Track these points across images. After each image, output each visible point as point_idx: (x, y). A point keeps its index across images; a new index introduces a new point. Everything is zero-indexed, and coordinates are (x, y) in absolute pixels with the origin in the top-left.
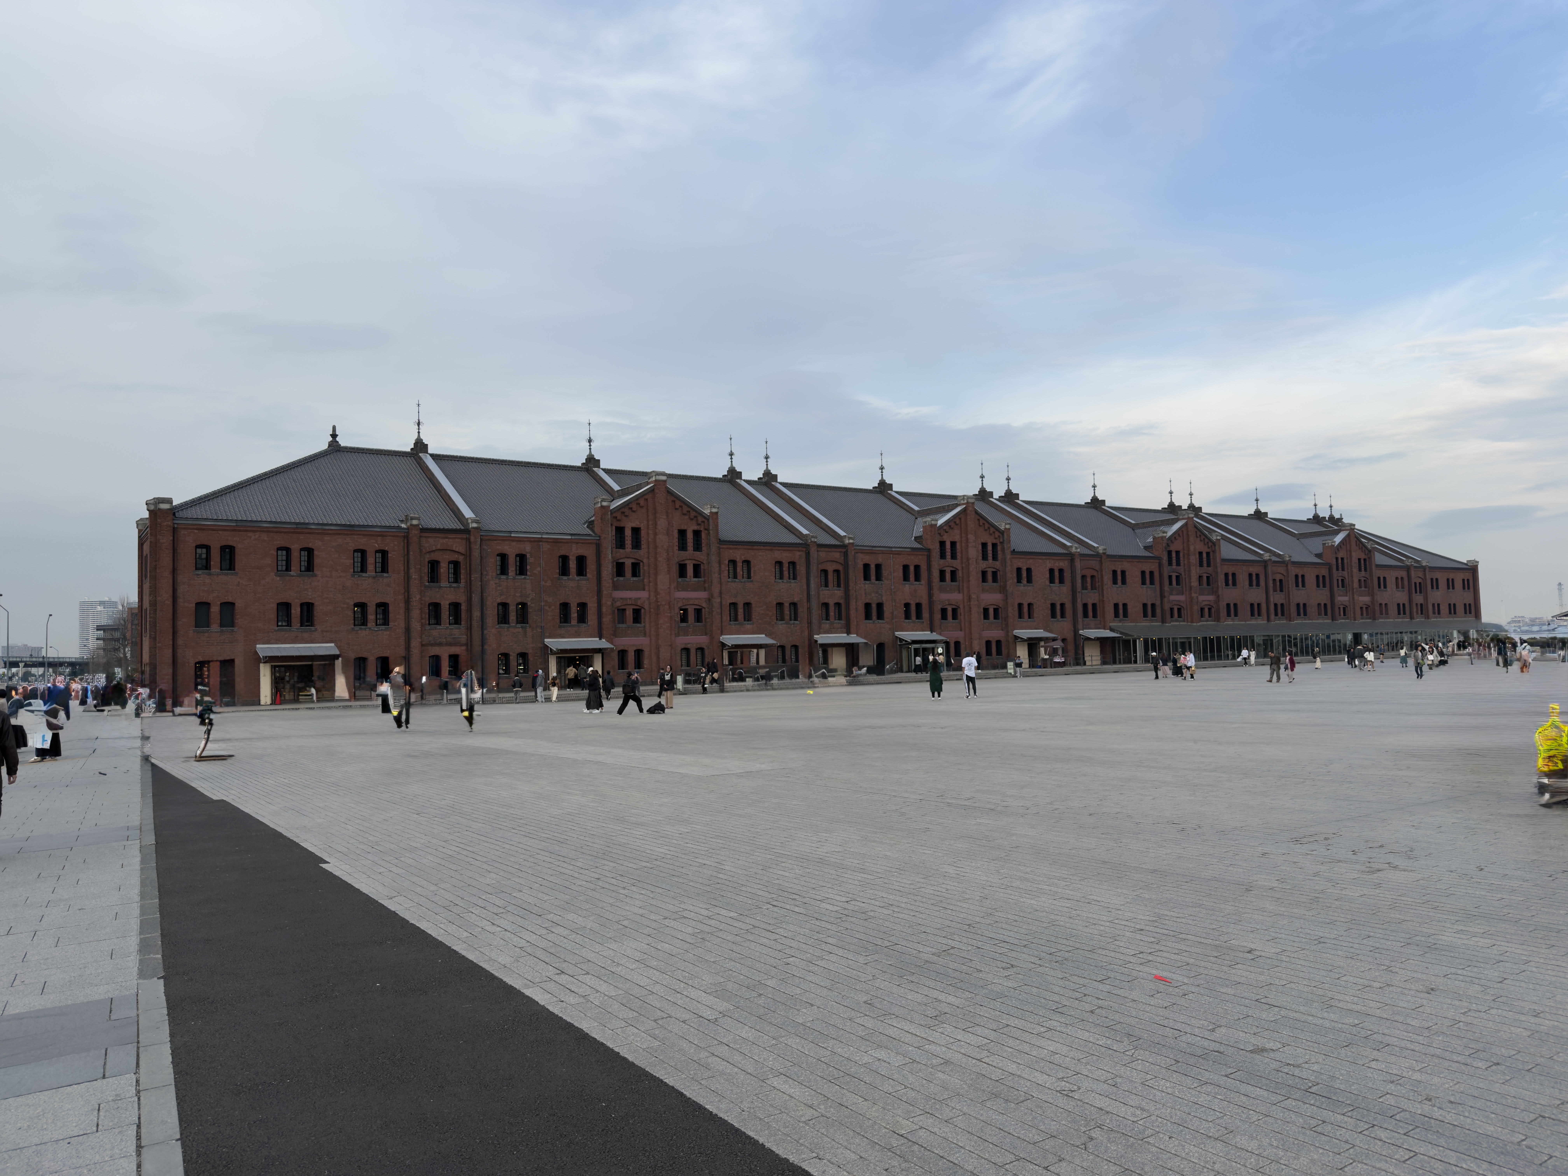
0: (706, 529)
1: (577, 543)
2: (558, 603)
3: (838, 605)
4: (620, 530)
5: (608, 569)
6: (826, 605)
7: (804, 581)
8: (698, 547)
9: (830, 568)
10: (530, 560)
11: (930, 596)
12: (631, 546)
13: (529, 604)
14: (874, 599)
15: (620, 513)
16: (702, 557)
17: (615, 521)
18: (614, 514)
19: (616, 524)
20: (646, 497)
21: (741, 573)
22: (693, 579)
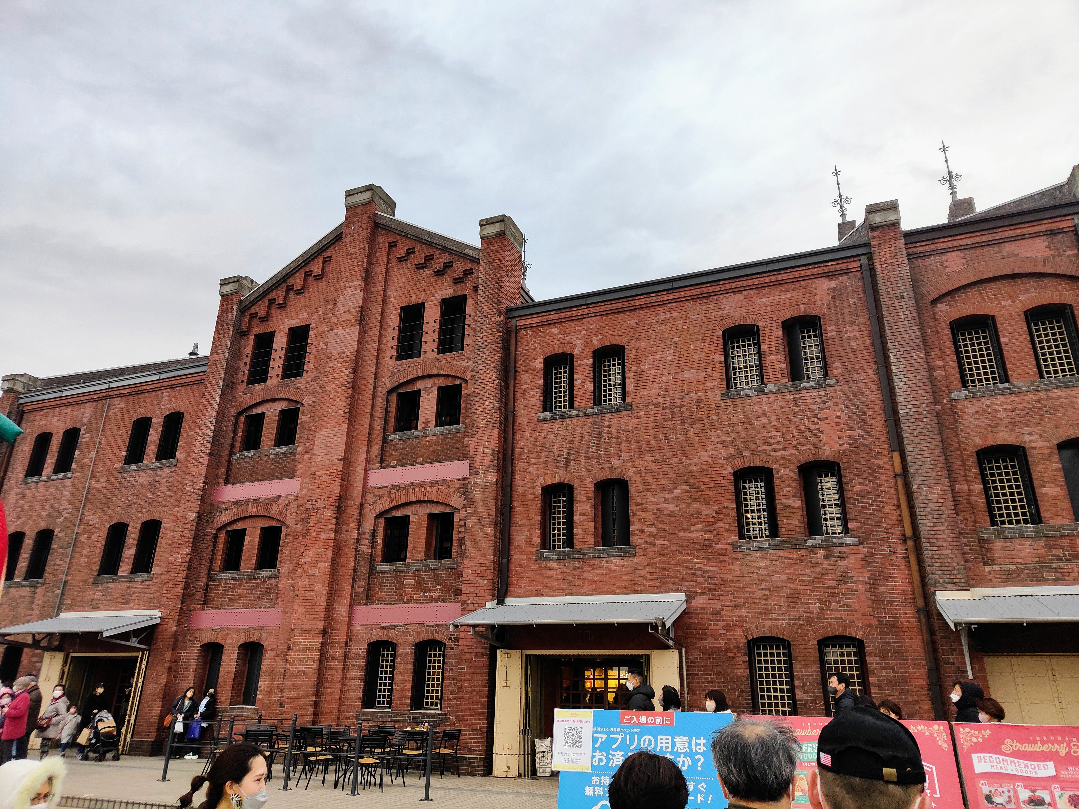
0: (473, 288)
1: (172, 387)
2: (107, 526)
4: (265, 341)
7: (870, 374)
9: (1007, 301)
10: (85, 438)
12: (280, 371)
13: (56, 531)
15: (265, 303)
16: (464, 363)
17: (256, 322)
18: (253, 310)
19: (257, 329)
20: (327, 254)
21: (590, 387)
22: (434, 429)
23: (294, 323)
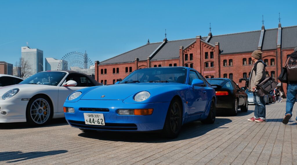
0: (215, 51)
1: (174, 60)
4: (186, 55)
8: (212, 57)
9: (269, 58)
10: (162, 66)
12: (189, 59)
15: (186, 50)
16: (213, 60)
17: (185, 52)
18: (184, 51)
19: (185, 53)
20: (194, 44)
21: (229, 64)
22: (210, 67)
23: (191, 53)
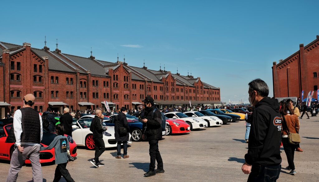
0: (44, 65)
3: (85, 93)
4: (13, 63)
5: (8, 77)
6: (81, 93)
7: (75, 85)
8: (41, 71)
9: (83, 81)
11: (111, 91)
12: (16, 69)
14: (95, 91)
16: (42, 74)
20: (23, 51)
22: (39, 82)
23: (18, 61)
